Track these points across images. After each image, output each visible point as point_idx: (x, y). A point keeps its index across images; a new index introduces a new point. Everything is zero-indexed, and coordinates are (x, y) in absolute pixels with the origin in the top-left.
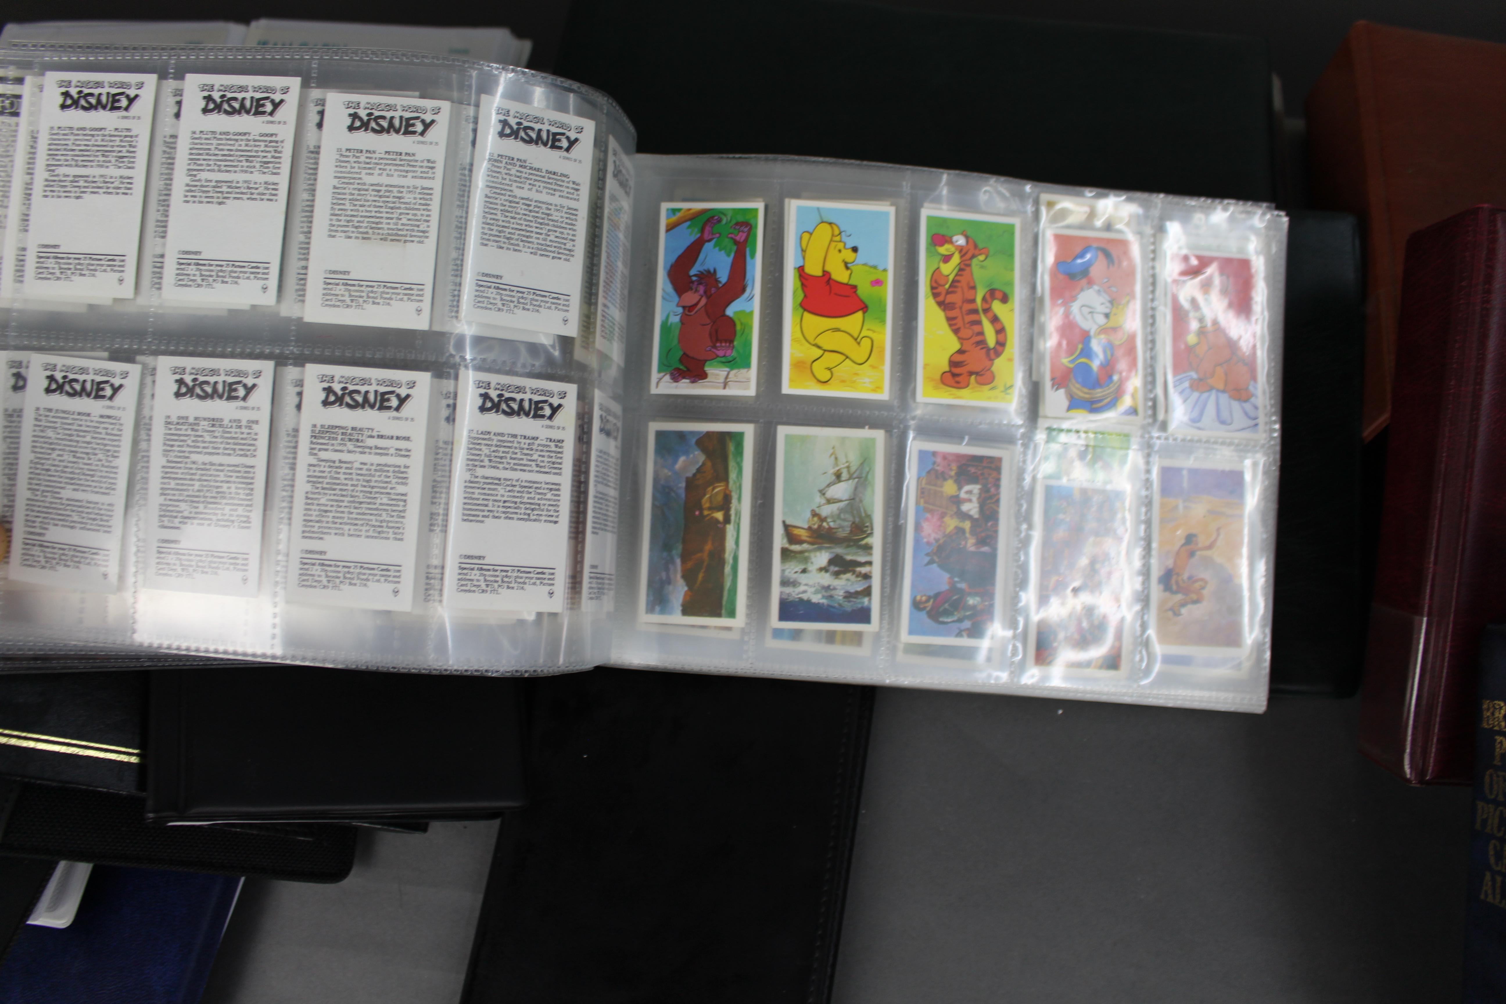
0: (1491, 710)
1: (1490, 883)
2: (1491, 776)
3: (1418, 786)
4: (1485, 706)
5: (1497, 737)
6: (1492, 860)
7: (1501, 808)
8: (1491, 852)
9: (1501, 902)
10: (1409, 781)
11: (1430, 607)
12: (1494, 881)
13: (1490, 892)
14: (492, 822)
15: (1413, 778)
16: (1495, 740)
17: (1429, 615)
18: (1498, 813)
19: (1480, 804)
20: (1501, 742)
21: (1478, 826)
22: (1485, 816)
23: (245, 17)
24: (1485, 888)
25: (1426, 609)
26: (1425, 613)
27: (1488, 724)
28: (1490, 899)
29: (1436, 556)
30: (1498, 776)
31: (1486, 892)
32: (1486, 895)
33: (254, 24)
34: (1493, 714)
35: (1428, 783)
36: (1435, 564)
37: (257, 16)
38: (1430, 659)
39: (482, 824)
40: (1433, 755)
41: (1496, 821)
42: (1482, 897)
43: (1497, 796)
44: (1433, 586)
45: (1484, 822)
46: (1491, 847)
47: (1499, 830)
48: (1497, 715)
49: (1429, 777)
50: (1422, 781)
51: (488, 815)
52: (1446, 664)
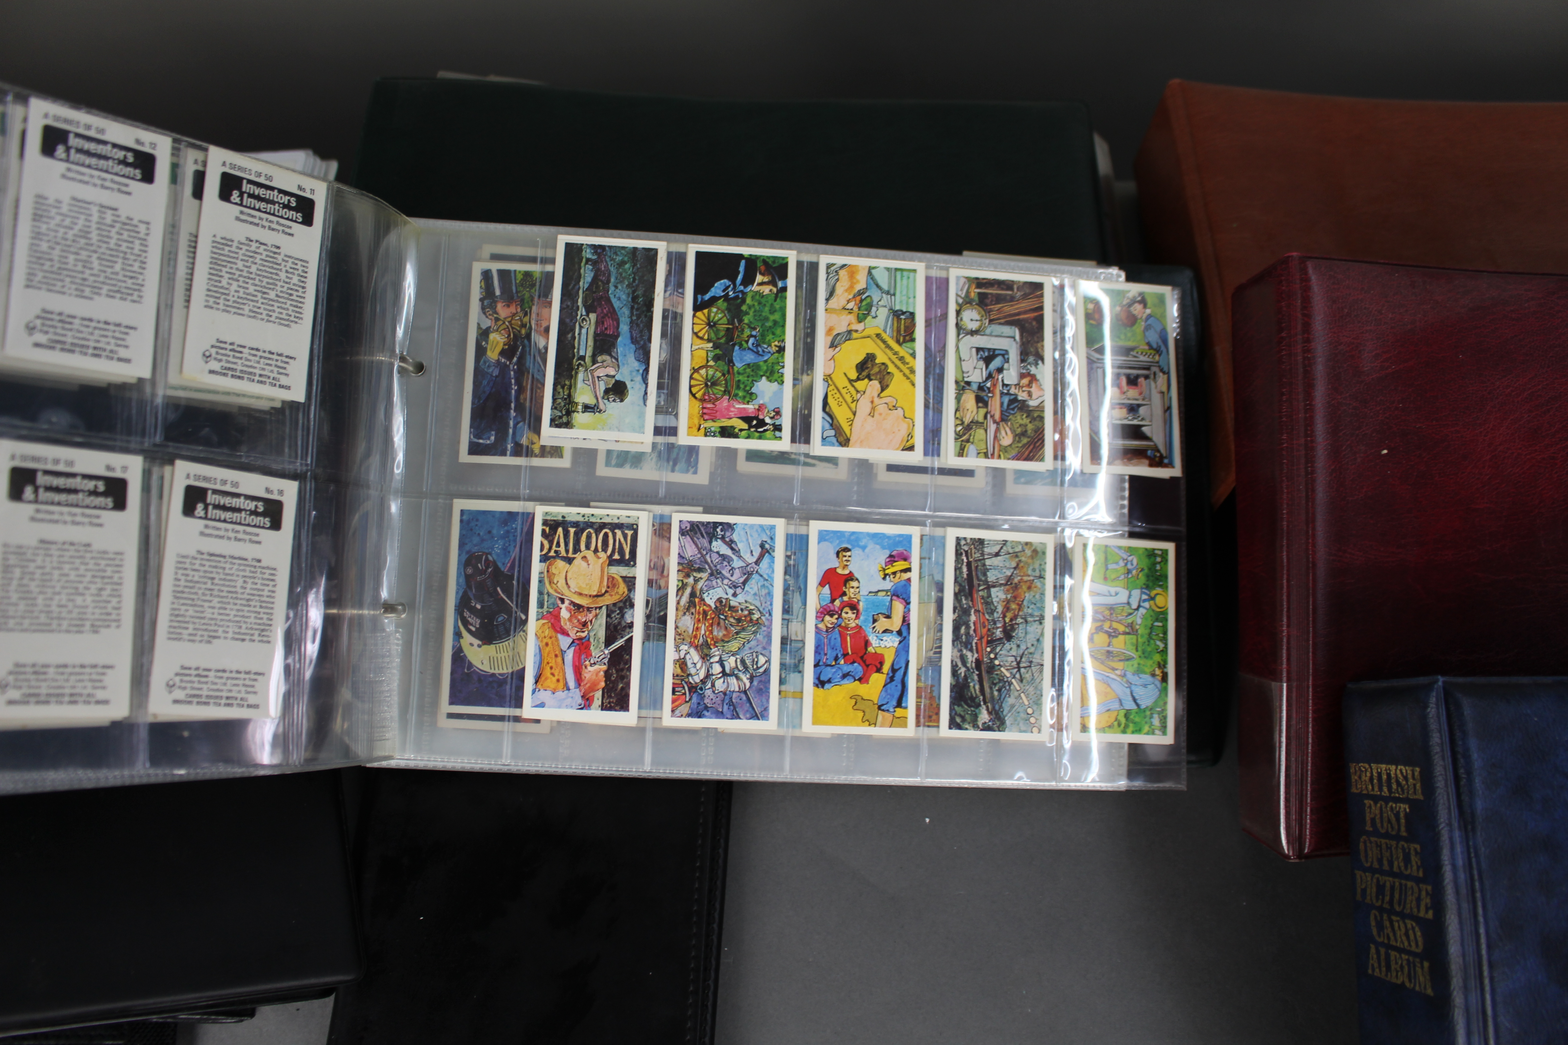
0: (1358, 773)
1: (1375, 956)
2: (1365, 842)
3: (1297, 861)
4: (1352, 770)
5: (1366, 802)
6: (1375, 932)
7: (1377, 876)
8: (1373, 923)
9: (1386, 975)
10: (1287, 857)
11: (1288, 672)
12: (1378, 952)
13: (1376, 965)
14: (327, 999)
15: (1291, 854)
16: (1365, 804)
17: (1288, 681)
18: (1375, 880)
19: (1358, 873)
20: (1370, 807)
21: (1359, 897)
22: (1363, 887)
24: (1371, 962)
25: (1285, 674)
26: (1285, 679)
27: (1357, 789)
28: (1377, 973)
29: (1289, 618)
30: (1371, 842)
31: (1373, 965)
32: (1373, 970)
34: (1360, 777)
35: (1307, 857)
36: (1288, 626)
39: (316, 1003)
40: (1308, 826)
41: (1374, 890)
42: (1370, 971)
43: (1372, 862)
44: (1288, 650)
45: (1364, 891)
46: (1372, 917)
47: (1377, 899)
48: (1363, 778)
49: (1306, 851)
50: (1300, 855)
51: (322, 992)
52: (1310, 730)
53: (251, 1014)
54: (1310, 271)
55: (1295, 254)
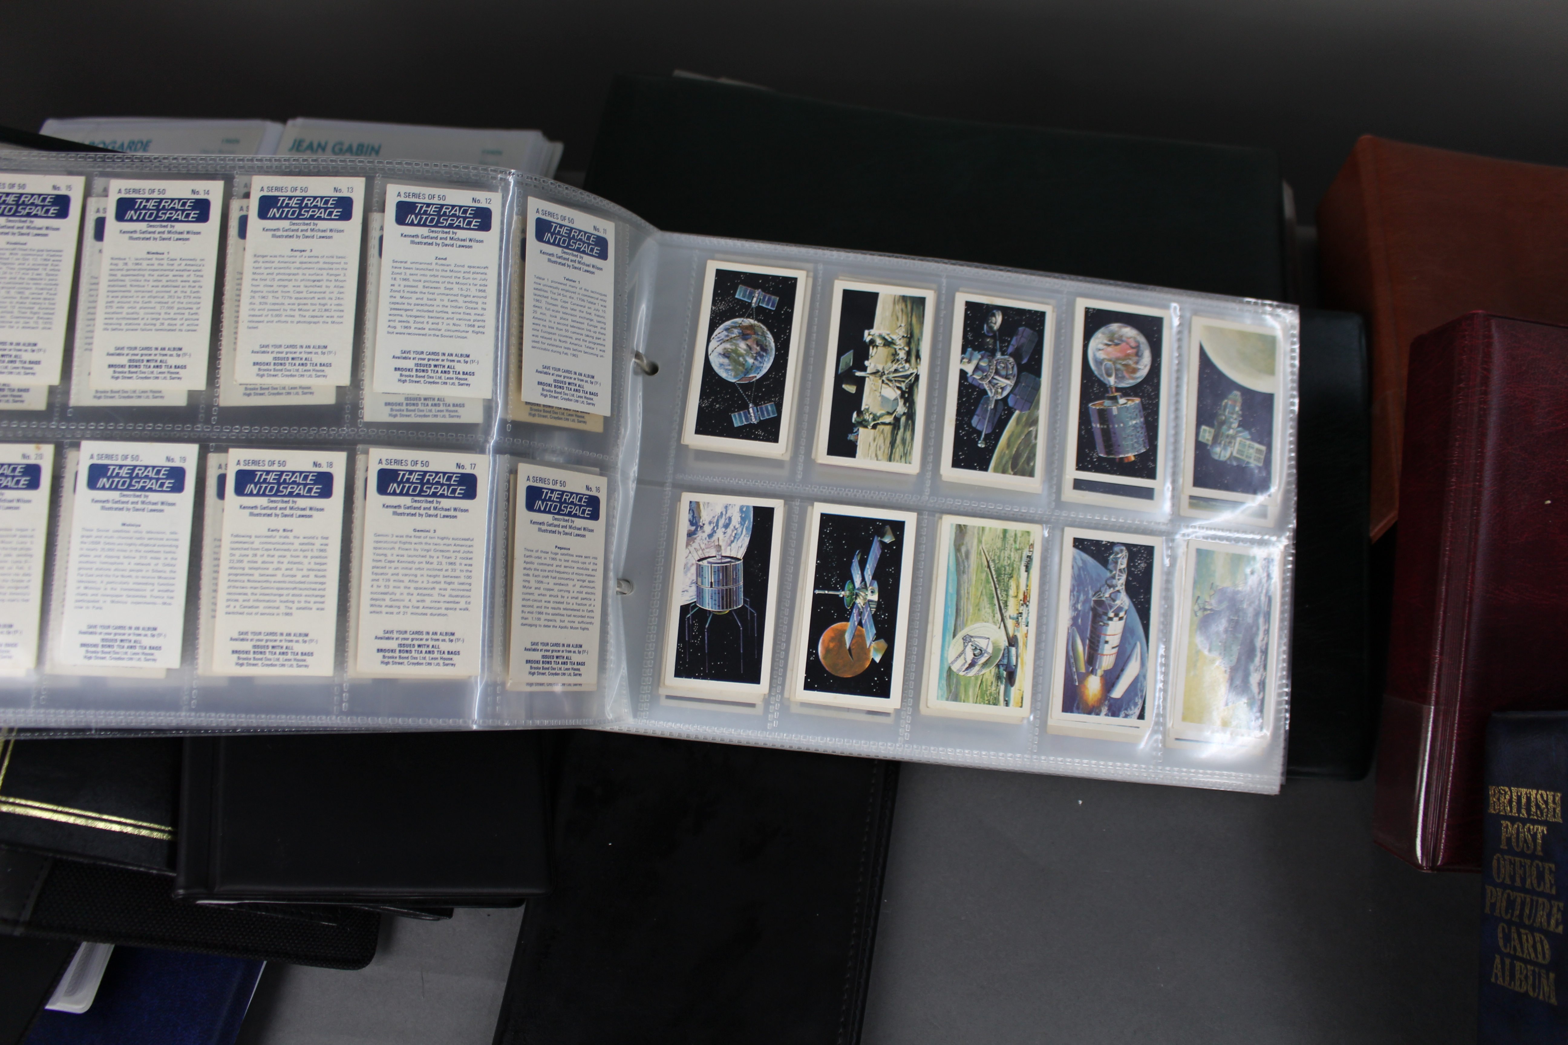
0: (1497, 796)
1: (1500, 966)
2: (1498, 860)
3: (1430, 872)
4: (1491, 792)
5: (1503, 822)
6: (1501, 943)
7: (1508, 891)
8: (1500, 935)
9: (1510, 984)
10: (1420, 867)
11: (1437, 697)
12: (1503, 963)
13: (1499, 974)
14: (515, 909)
15: (1424, 864)
16: (1502, 825)
17: (1437, 704)
18: (1505, 896)
19: (1489, 888)
20: (1507, 827)
21: (1487, 910)
22: (1493, 901)
23: (282, 117)
24: (1495, 971)
25: (1433, 698)
26: (1433, 702)
27: (1495, 810)
28: (1500, 981)
29: (1442, 646)
30: (1504, 860)
31: (1496, 974)
32: (1497, 978)
33: (290, 123)
34: (1499, 799)
35: (1439, 869)
36: (1441, 654)
37: (294, 116)
38: (1438, 748)
39: (505, 912)
40: (1443, 841)
41: (1504, 904)
42: (1493, 980)
43: (1504, 879)
44: (1439, 676)
45: (1493, 905)
46: (1500, 930)
47: (1507, 912)
48: (1502, 799)
49: (1439, 863)
50: (1433, 867)
51: (513, 902)
52: (1454, 751)
53: (449, 914)
54: (1494, 329)
55: (1480, 311)
